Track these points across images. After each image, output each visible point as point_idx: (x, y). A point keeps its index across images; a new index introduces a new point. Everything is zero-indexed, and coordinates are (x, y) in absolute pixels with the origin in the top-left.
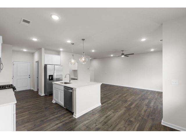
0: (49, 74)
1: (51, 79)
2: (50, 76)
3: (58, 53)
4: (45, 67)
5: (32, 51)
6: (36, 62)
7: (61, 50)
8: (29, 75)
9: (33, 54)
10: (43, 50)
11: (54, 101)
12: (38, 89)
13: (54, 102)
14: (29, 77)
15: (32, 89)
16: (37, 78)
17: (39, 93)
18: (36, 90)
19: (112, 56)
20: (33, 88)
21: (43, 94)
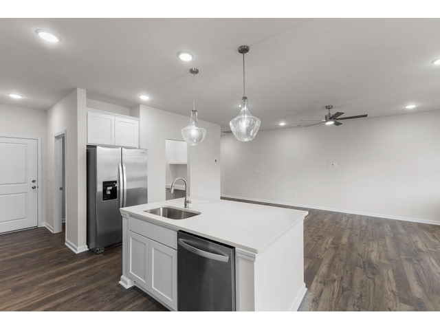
0: (102, 176)
1: (109, 193)
2: (106, 184)
3: (132, 109)
4: (91, 152)
5: (43, 101)
6: (57, 138)
7: (144, 98)
8: (34, 181)
9: (45, 112)
10: (81, 95)
11: (128, 281)
12: (64, 225)
13: (126, 283)
14: (34, 188)
15: (43, 224)
16: (61, 189)
17: (69, 243)
18: (55, 229)
19: (282, 124)
20: (47, 221)
21: (81, 248)
